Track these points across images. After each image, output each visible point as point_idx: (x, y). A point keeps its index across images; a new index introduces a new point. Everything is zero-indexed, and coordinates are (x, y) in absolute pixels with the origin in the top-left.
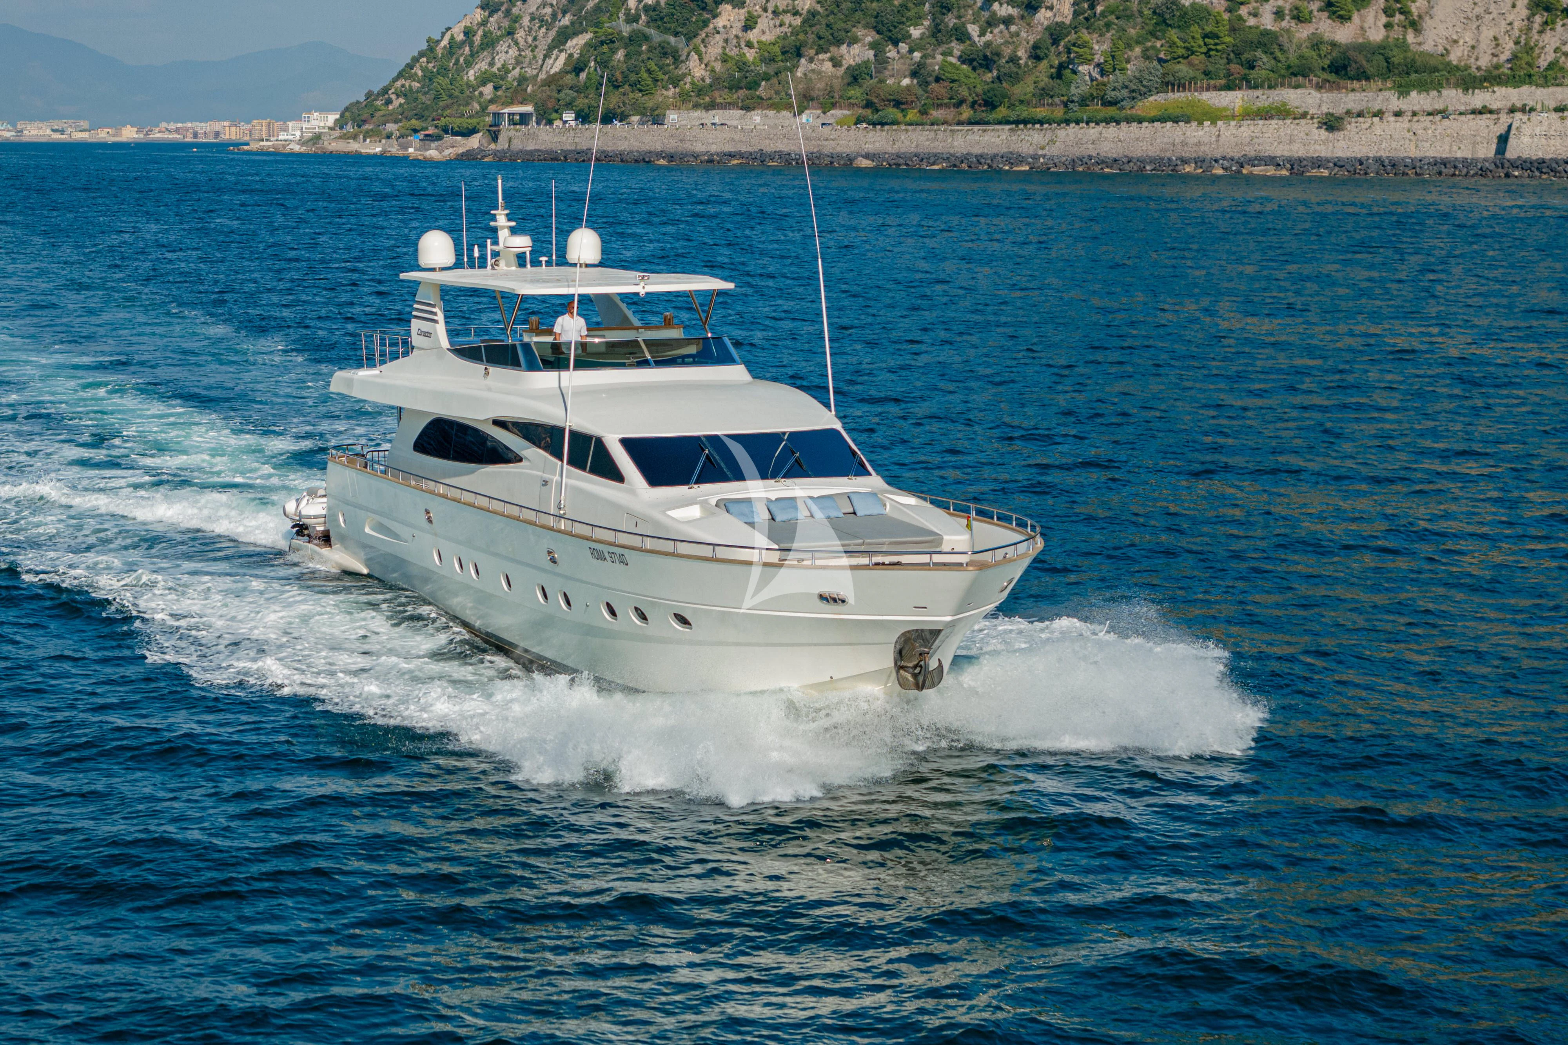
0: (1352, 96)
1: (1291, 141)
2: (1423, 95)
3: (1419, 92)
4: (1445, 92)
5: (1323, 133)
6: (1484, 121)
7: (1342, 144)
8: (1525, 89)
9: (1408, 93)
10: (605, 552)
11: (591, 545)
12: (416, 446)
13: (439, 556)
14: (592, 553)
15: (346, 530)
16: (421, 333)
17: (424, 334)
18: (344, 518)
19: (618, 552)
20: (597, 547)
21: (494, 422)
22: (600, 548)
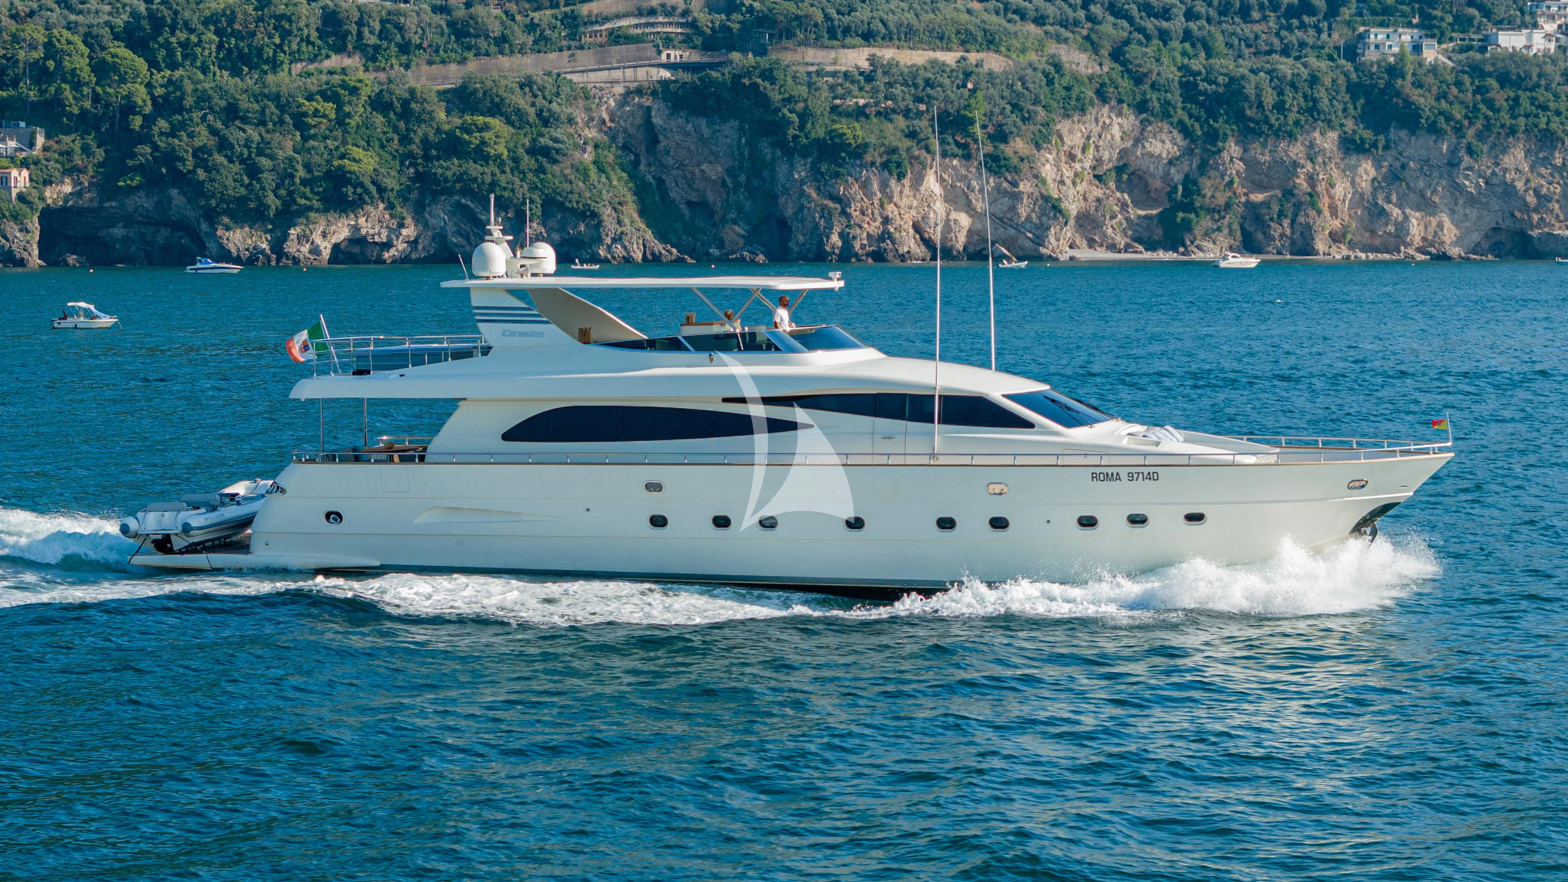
10: (1123, 472)
11: (1098, 470)
12: (509, 436)
13: (658, 521)
14: (1094, 476)
15: (334, 528)
16: (512, 334)
17: (522, 334)
18: (333, 516)
19: (1146, 470)
20: (1109, 470)
21: (725, 400)
22: (1115, 470)
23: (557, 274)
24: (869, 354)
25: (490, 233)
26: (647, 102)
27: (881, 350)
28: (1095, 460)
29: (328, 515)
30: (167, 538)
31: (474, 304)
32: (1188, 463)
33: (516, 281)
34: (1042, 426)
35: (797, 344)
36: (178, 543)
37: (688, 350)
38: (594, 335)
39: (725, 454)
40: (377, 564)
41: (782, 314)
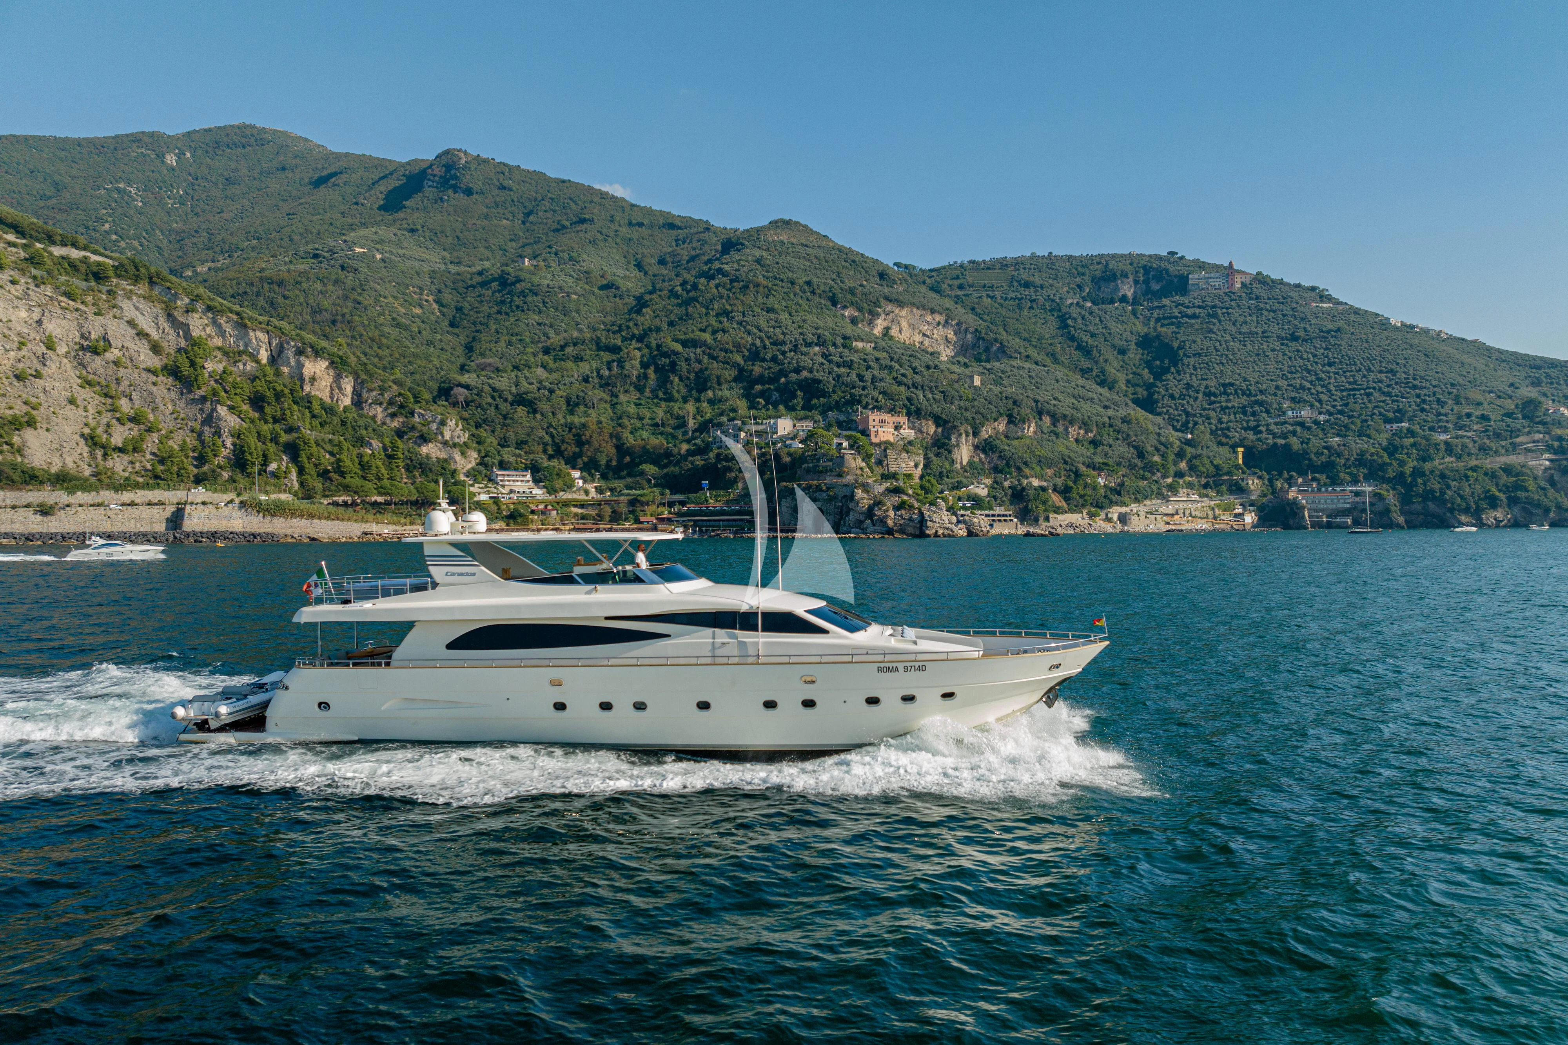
0: (30, 494)
1: (12, 523)
2: (86, 494)
3: (83, 493)
4: (102, 493)
5: (39, 518)
6: (156, 510)
7: (54, 524)
8: (157, 491)
9: (75, 493)
10: (901, 666)
11: (882, 665)
12: (451, 646)
13: (560, 706)
14: (880, 670)
15: (324, 713)
16: (453, 574)
17: (462, 574)
18: (324, 705)
19: (917, 664)
20: (891, 665)
21: (607, 618)
22: (894, 665)
23: (489, 530)
24: (702, 583)
25: (440, 504)
26: (1552, 472)
27: (709, 579)
28: (880, 658)
29: (320, 704)
30: (206, 722)
31: (426, 553)
32: (947, 659)
33: (458, 537)
34: (835, 633)
35: (655, 577)
36: (213, 724)
37: (578, 583)
38: (512, 573)
39: (608, 658)
40: (356, 738)
41: (641, 557)
